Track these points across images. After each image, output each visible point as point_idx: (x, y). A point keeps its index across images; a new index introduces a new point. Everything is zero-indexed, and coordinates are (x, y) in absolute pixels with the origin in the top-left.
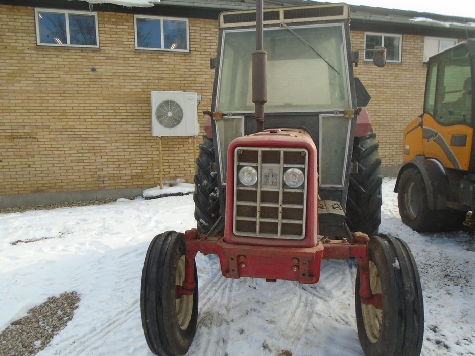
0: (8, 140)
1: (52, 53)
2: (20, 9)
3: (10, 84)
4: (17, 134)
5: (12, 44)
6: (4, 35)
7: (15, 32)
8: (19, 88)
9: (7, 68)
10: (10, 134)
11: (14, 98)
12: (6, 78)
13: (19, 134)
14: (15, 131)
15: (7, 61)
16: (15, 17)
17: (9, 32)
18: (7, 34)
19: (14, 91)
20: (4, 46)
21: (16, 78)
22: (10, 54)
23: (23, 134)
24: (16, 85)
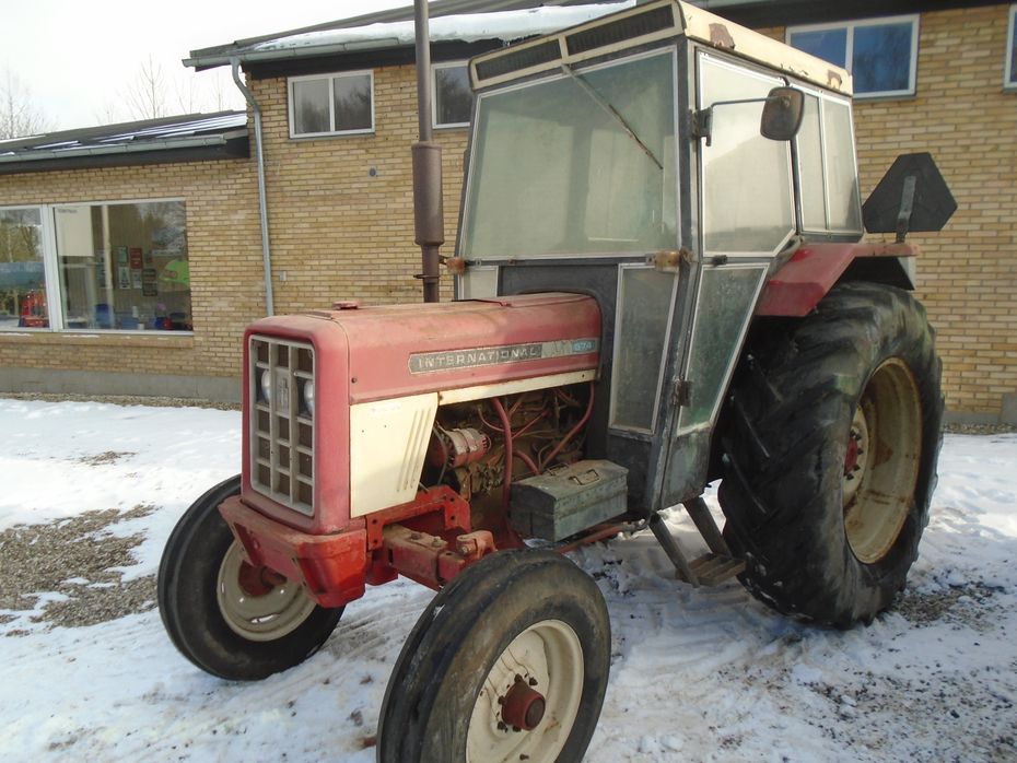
0: (381, 294)
1: (452, 140)
2: (409, 71)
3: (390, 200)
4: (395, 284)
5: (395, 132)
6: (386, 118)
7: (401, 111)
8: (402, 206)
9: (388, 172)
10: (385, 284)
11: (393, 223)
12: (385, 190)
13: (399, 283)
14: (394, 278)
15: (388, 161)
16: (402, 84)
17: (392, 111)
18: (389, 115)
19: (395, 211)
20: (384, 136)
21: (399, 189)
22: (391, 150)
23: (403, 284)
24: (398, 200)
